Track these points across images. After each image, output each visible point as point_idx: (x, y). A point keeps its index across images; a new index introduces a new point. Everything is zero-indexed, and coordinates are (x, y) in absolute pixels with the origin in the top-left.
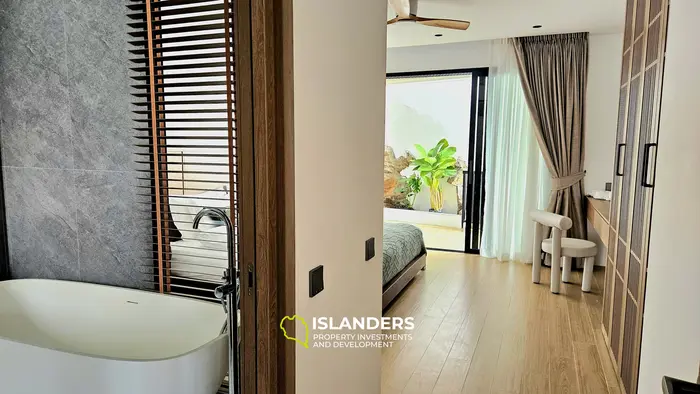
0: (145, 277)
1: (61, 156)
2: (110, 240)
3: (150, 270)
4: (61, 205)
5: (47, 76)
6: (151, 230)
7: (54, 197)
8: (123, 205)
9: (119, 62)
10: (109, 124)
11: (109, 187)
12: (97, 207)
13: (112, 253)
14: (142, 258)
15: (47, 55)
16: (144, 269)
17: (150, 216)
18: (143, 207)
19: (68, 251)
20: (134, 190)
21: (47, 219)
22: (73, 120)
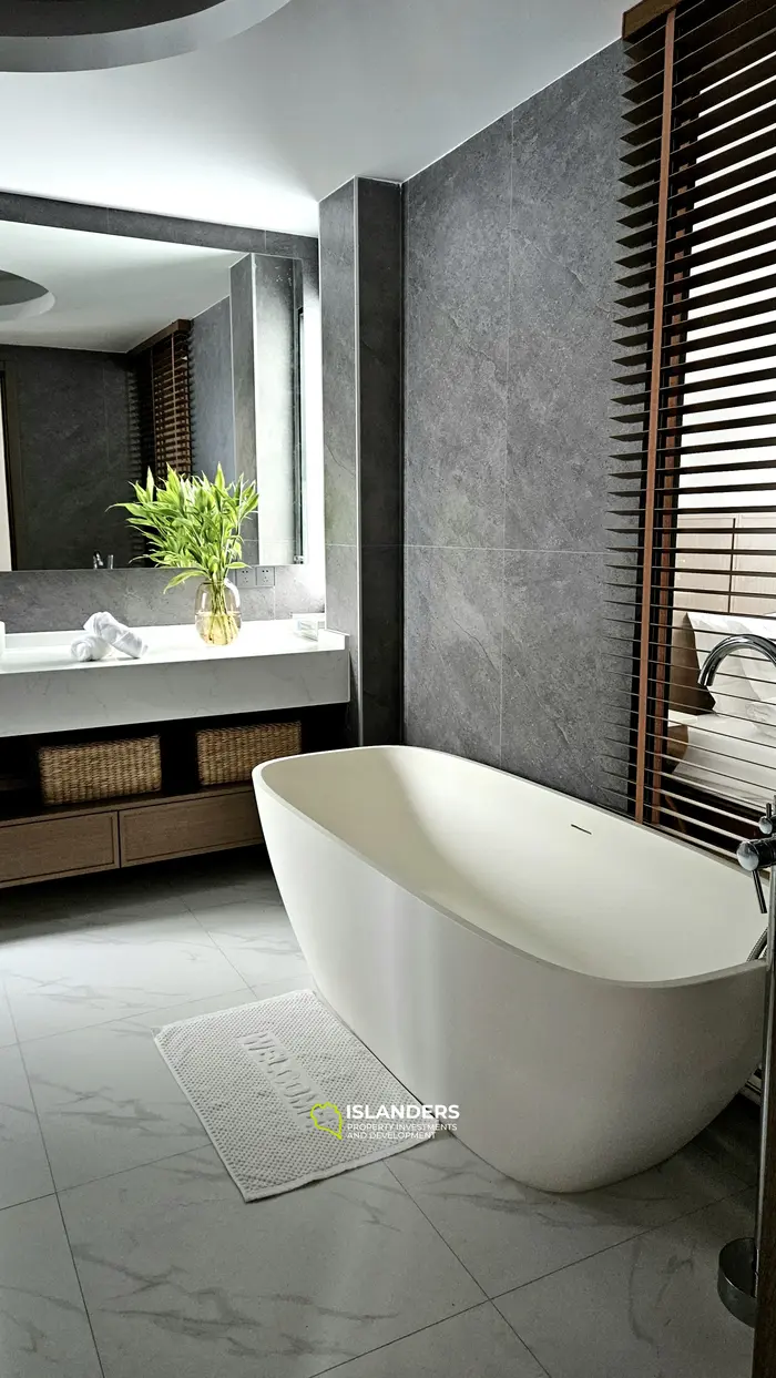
0: (611, 781)
1: (487, 522)
2: (553, 694)
3: (622, 768)
4: (481, 616)
5: (477, 367)
6: (629, 682)
7: (472, 602)
8: (580, 621)
9: (598, 312)
10: (570, 452)
11: (559, 584)
12: (537, 626)
13: (555, 720)
14: (607, 740)
15: (479, 328)
16: (610, 765)
17: (631, 651)
18: (616, 631)
19: (486, 708)
20: (604, 593)
21: (459, 644)
22: (510, 452)
